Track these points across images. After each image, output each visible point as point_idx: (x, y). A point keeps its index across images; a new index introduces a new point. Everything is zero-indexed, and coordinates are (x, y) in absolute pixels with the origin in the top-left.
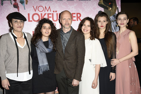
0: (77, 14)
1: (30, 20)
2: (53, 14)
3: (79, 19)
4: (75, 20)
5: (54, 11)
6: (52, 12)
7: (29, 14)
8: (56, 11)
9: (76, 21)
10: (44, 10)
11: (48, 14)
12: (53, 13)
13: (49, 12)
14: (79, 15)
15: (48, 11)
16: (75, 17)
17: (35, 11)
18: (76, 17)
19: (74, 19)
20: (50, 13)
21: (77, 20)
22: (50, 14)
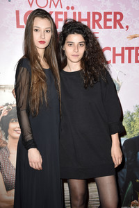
0: (116, 14)
1: (21, 24)
2: (66, 13)
3: (118, 26)
4: (110, 27)
5: (68, 8)
6: (64, 10)
7: (17, 12)
8: (73, 8)
9: (112, 29)
10: (49, 4)
11: (57, 13)
12: (66, 10)
13: (59, 9)
14: (118, 17)
15: (56, 6)
16: (110, 20)
17: (31, 5)
18: (113, 20)
19: (108, 25)
20: (61, 10)
21: (115, 27)
22: (61, 13)
